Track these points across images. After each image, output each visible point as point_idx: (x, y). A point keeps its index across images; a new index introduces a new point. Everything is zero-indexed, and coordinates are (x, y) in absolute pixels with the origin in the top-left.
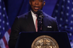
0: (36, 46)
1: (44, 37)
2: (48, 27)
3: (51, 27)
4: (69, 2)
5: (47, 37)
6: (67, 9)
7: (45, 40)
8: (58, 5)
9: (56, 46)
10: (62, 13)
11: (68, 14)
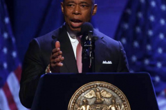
0: (80, 106)
1: (97, 85)
2: (104, 62)
3: (110, 63)
5: (104, 84)
6: (149, 21)
7: (99, 91)
8: (129, 11)
9: (124, 104)
10: (138, 30)
11: (150, 33)
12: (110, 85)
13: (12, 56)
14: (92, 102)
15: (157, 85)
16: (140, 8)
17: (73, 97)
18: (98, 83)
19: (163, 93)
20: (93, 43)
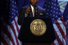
0: (33, 25)
3: (42, 14)
5: (40, 20)
6: (52, 4)
7: (38, 22)
8: (47, 2)
10: (49, 6)
11: (52, 7)
12: (41, 20)
13: (16, 12)
14: (36, 24)
15: (53, 20)
17: (32, 23)
18: (38, 20)
19: (55, 23)
20: (37, 10)
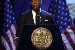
0: (35, 36)
2: (45, 20)
3: (47, 21)
4: (60, 2)
7: (42, 31)
8: (52, 4)
10: (55, 11)
11: (59, 12)
14: (39, 34)
16: (55, 3)
18: (42, 28)
19: (63, 32)
